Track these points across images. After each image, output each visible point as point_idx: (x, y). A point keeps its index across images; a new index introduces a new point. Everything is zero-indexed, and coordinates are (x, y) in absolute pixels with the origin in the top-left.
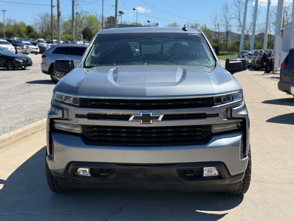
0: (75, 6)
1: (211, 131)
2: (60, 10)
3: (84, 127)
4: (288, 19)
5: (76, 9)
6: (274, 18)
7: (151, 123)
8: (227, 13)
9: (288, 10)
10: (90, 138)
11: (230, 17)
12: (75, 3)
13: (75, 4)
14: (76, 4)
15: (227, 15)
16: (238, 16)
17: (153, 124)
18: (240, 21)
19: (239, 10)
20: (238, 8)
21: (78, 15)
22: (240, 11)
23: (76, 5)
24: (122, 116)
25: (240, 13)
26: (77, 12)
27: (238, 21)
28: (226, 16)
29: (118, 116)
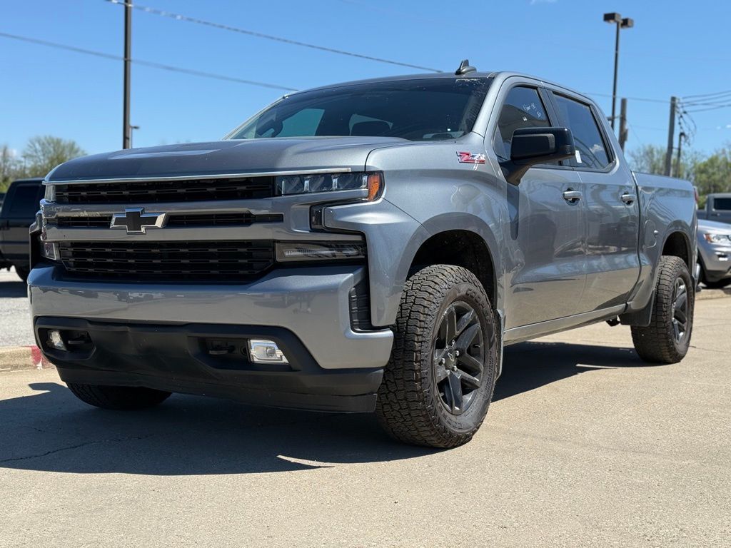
0: (677, 116)
1: (275, 258)
2: (627, 126)
5: (680, 123)
7: (142, 233)
10: (67, 268)
12: (676, 109)
13: (678, 112)
14: (681, 110)
17: (145, 234)
21: (683, 138)
23: (679, 115)
26: (682, 131)
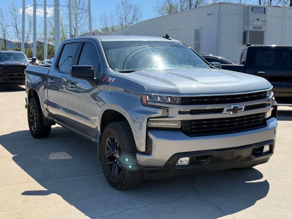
1: (265, 117)
3: (183, 122)
4: (63, 30)
6: (50, 28)
8: (3, 20)
9: (62, 21)
10: (188, 131)
11: (7, 25)
15: (3, 22)
16: (14, 24)
17: (239, 114)
18: (17, 28)
19: (15, 17)
20: (13, 16)
22: (16, 19)
24: (217, 109)
25: (16, 21)
27: (16, 29)
28: (2, 24)
29: (215, 110)
